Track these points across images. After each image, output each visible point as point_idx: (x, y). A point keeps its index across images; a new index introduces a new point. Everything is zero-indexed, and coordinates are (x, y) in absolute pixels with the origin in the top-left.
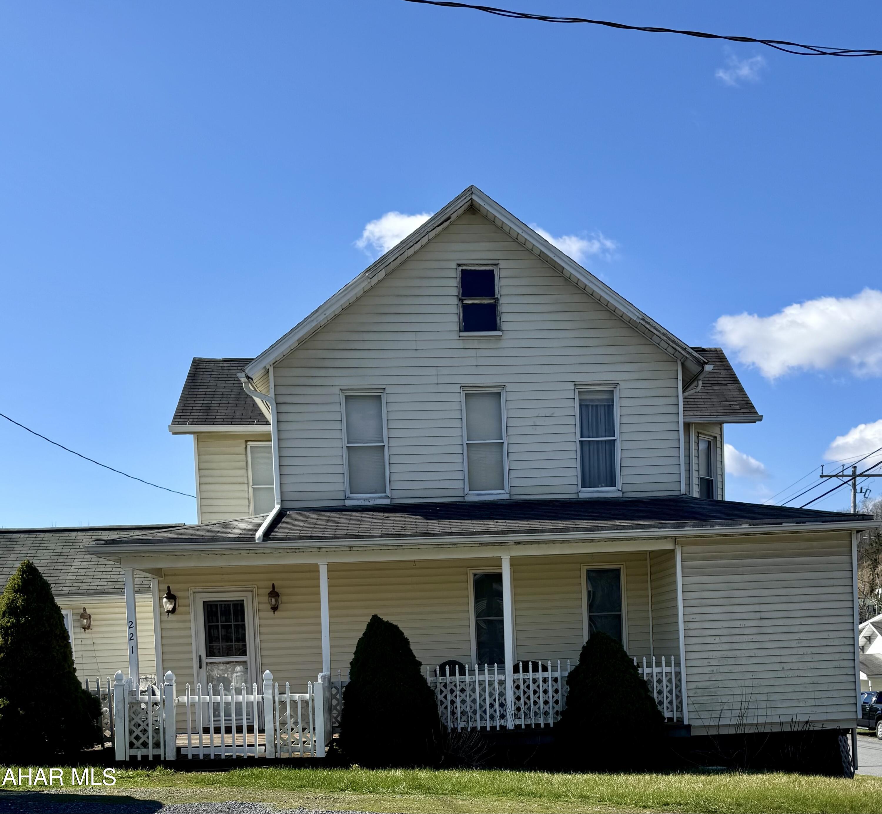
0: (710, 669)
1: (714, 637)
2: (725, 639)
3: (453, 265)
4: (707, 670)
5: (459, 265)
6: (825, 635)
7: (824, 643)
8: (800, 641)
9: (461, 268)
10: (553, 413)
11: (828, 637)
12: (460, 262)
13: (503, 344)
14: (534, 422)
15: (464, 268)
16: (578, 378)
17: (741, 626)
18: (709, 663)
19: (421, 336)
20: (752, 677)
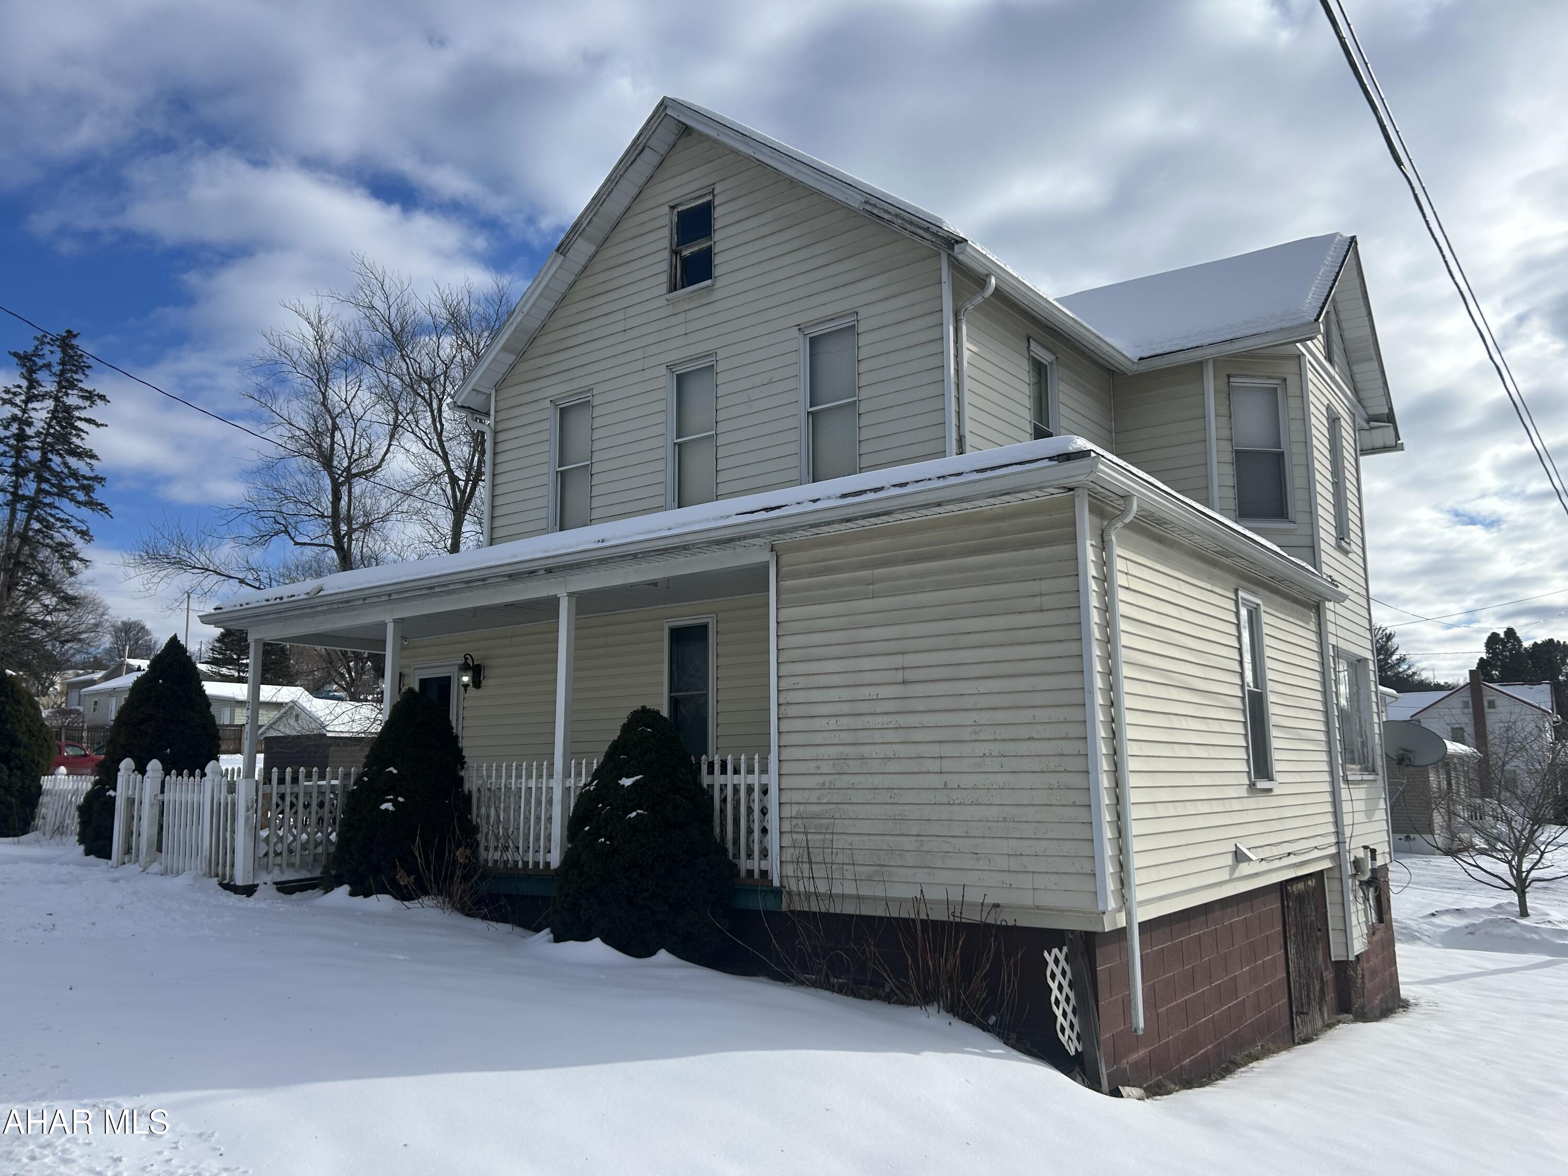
0: (819, 779)
1: (826, 720)
2: (845, 722)
3: (666, 209)
4: (812, 782)
5: (673, 208)
6: (1025, 716)
7: (1024, 732)
8: (977, 728)
9: (676, 210)
10: (771, 379)
11: (1033, 721)
12: (672, 204)
13: (716, 295)
14: (749, 397)
15: (680, 209)
16: (802, 319)
17: (871, 698)
18: (819, 768)
19: (631, 312)
20: (889, 801)
